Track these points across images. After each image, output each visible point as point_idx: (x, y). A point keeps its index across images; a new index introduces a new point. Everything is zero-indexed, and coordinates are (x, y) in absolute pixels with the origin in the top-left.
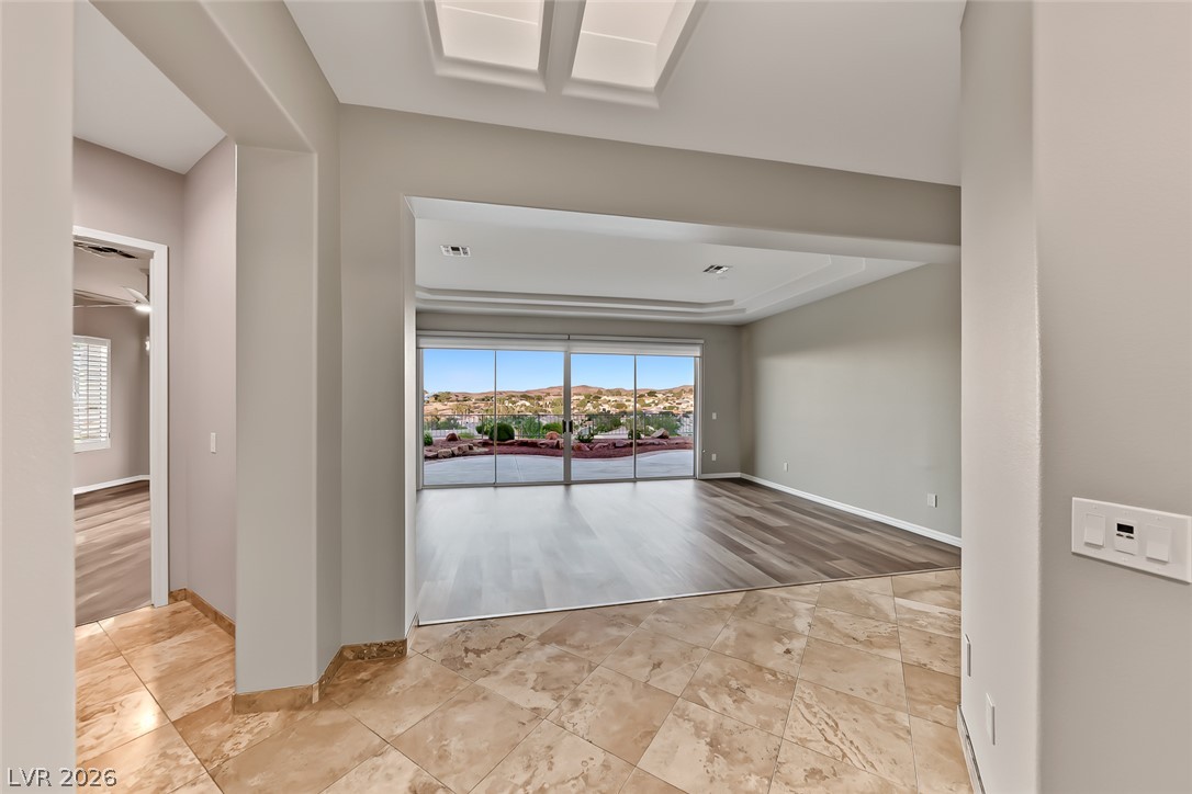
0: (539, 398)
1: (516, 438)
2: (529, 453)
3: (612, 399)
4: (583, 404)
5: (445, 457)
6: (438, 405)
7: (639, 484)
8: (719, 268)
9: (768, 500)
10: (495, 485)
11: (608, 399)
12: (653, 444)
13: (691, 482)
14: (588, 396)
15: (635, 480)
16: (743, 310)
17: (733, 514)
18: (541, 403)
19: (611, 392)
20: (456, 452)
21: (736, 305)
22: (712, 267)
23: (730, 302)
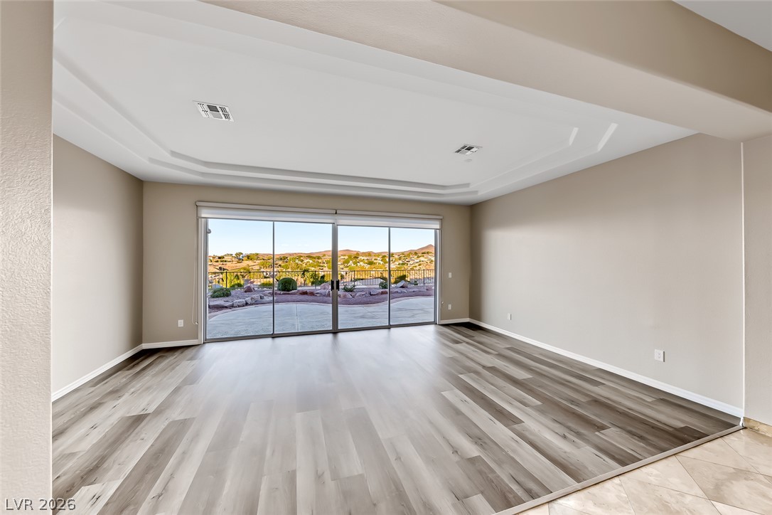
0: (319, 258)
1: (299, 289)
2: (307, 301)
3: (365, 258)
4: (346, 262)
5: (239, 306)
6: (250, 263)
7: (393, 330)
8: (469, 149)
9: (501, 346)
10: (274, 336)
11: (363, 258)
12: (397, 292)
13: (432, 328)
14: (350, 257)
15: (389, 327)
16: (476, 192)
17: (479, 364)
18: (320, 261)
19: (364, 254)
20: (249, 302)
21: (471, 188)
22: (463, 148)
23: (467, 185)
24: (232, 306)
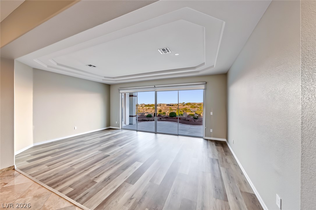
10: (137, 131)
15: (178, 135)
24: (149, 120)
